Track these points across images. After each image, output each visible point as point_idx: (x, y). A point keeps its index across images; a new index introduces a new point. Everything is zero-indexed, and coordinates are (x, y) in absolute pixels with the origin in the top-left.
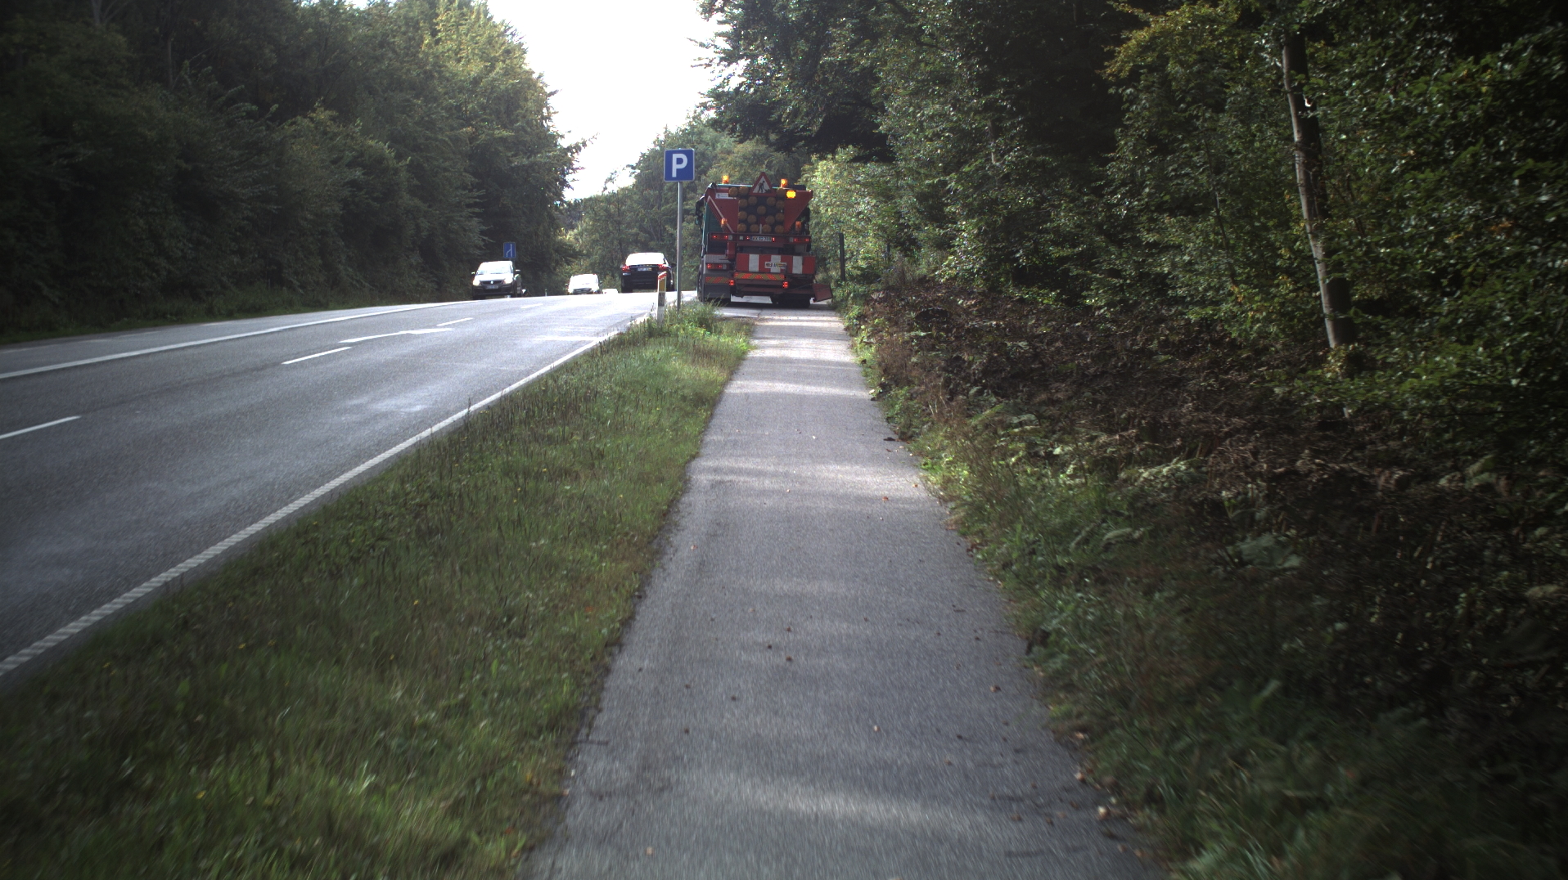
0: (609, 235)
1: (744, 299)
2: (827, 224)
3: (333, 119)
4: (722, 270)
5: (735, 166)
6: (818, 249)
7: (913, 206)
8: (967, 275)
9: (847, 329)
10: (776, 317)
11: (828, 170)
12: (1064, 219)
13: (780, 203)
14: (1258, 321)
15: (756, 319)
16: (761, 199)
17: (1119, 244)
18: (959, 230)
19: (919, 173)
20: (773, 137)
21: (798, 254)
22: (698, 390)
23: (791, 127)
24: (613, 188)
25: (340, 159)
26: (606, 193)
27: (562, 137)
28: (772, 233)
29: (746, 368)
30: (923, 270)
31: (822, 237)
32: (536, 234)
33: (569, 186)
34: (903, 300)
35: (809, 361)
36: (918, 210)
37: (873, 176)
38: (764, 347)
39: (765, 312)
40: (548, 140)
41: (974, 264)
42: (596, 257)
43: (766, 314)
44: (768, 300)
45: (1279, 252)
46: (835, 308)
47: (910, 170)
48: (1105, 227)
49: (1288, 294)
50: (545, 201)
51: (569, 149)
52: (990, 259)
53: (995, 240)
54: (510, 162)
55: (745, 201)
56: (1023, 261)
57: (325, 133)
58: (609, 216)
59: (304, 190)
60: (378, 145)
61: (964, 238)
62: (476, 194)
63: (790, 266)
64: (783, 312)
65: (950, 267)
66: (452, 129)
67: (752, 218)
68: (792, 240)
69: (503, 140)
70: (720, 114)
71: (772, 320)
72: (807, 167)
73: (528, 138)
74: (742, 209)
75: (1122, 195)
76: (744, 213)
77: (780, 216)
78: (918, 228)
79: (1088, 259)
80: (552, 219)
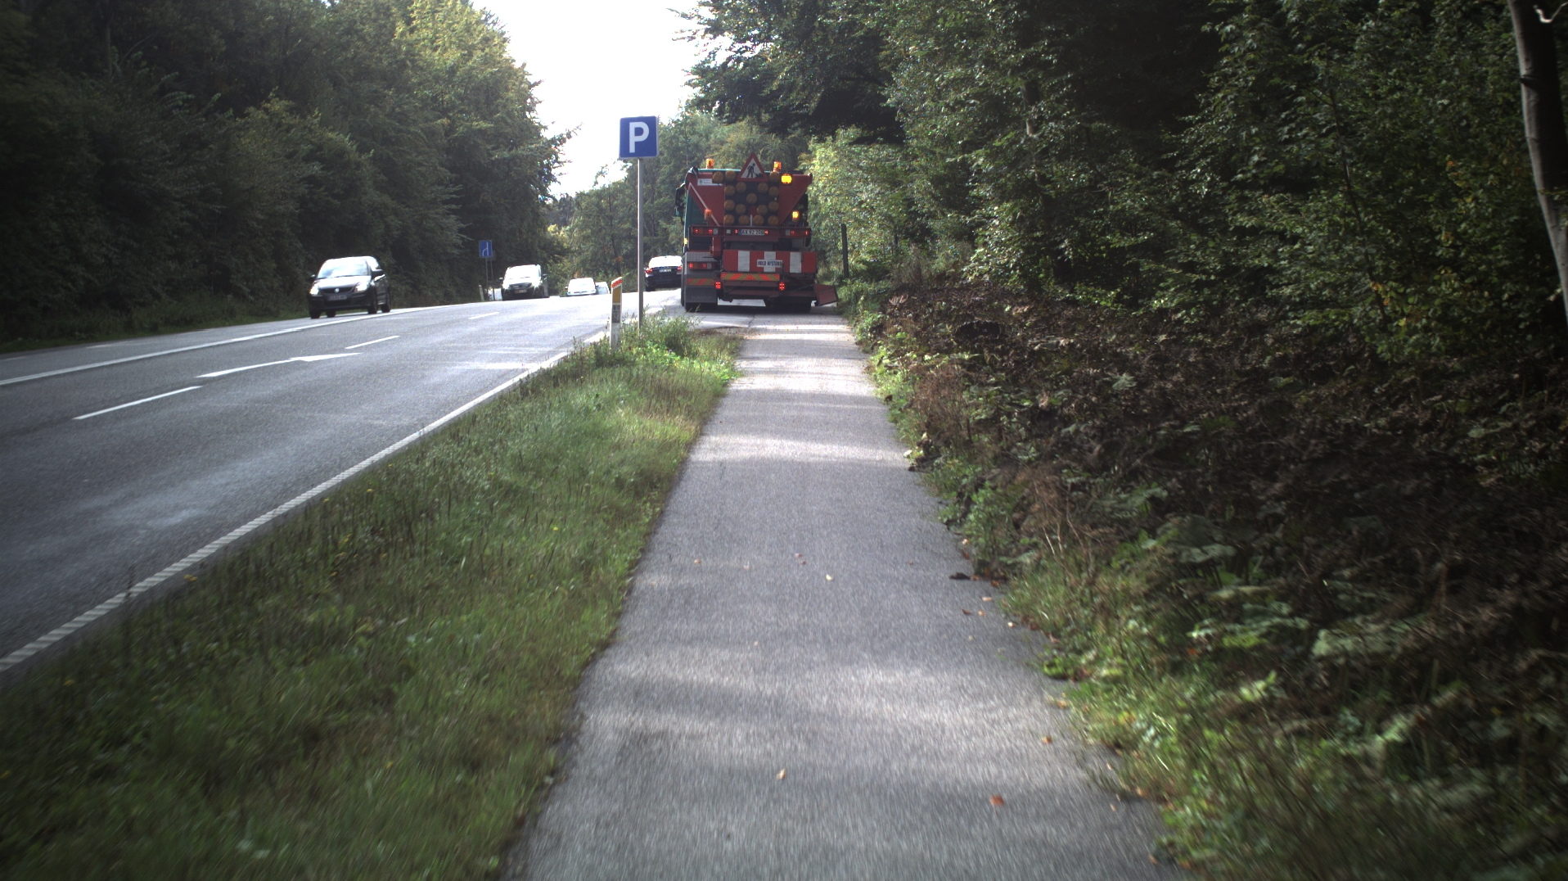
0: (600, 230)
1: (735, 303)
2: (827, 215)
3: (291, 110)
4: (706, 270)
5: (729, 156)
6: (817, 241)
7: (927, 191)
8: (1001, 271)
9: (859, 343)
10: (770, 327)
11: (827, 158)
12: (1129, 201)
13: (774, 190)
14: (1415, 331)
15: (745, 331)
16: (751, 185)
17: (1202, 230)
18: (990, 217)
19: (934, 153)
20: (765, 117)
21: (796, 250)
22: (645, 466)
23: (785, 104)
24: (605, 182)
25: (295, 152)
26: (598, 187)
27: (545, 128)
28: (765, 225)
29: (727, 411)
30: (940, 264)
31: (822, 229)
32: (521, 232)
33: (555, 180)
34: (930, 306)
35: (813, 397)
36: (933, 196)
37: (878, 160)
38: (753, 373)
39: (758, 318)
40: (531, 131)
41: (1010, 257)
42: (588, 254)
43: (760, 323)
44: (761, 303)
45: (1438, 238)
46: (843, 312)
47: (923, 149)
48: (1180, 209)
49: (1451, 294)
50: (529, 197)
51: (553, 141)
52: (1028, 250)
53: (1032, 228)
54: (491, 155)
55: (732, 187)
56: (1069, 254)
57: (279, 125)
58: (601, 210)
59: (253, 188)
60: (340, 138)
61: (995, 227)
62: (452, 190)
63: (786, 264)
64: (779, 319)
65: (980, 263)
66: (427, 120)
67: (741, 208)
68: (788, 233)
69: (481, 131)
70: (706, 91)
71: (766, 331)
72: (804, 155)
73: (509, 130)
74: (728, 197)
75: (1202, 168)
76: (731, 202)
77: (773, 206)
78: (932, 216)
79: (1157, 250)
80: (536, 215)
